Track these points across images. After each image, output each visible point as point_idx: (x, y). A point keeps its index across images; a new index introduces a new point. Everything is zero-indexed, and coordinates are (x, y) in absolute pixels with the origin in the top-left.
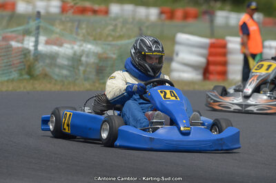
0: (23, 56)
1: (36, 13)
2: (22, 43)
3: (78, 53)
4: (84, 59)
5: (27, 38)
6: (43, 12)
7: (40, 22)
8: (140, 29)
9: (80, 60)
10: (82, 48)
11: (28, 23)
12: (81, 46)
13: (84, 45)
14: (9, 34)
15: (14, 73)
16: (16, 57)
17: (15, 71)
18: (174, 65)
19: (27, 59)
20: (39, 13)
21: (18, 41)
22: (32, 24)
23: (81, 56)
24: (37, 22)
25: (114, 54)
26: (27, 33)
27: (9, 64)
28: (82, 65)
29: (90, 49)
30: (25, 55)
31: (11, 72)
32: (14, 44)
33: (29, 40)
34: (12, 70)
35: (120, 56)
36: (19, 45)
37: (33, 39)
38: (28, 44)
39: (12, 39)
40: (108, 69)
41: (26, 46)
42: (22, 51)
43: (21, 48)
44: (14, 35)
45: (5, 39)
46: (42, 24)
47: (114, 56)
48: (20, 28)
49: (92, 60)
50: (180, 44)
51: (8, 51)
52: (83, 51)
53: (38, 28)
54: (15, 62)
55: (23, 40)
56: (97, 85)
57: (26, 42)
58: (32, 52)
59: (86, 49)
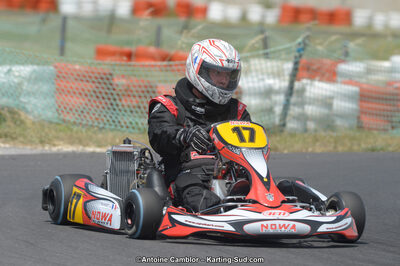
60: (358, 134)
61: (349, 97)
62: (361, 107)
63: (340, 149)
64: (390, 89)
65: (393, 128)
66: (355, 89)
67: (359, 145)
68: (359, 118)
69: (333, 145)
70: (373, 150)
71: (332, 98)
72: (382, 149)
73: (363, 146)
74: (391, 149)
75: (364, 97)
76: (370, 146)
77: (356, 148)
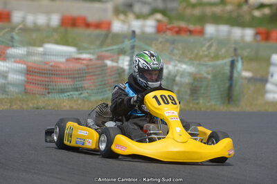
0: (117, 75)
1: (131, 32)
2: (117, 62)
3: (172, 73)
4: (178, 79)
5: (121, 57)
6: (138, 31)
7: (135, 41)
8: (235, 50)
9: (174, 80)
10: (177, 68)
11: (123, 42)
12: (176, 66)
13: (179, 65)
14: (104, 54)
15: (108, 92)
16: (110, 76)
17: (109, 90)
18: (269, 86)
19: (122, 78)
20: (134, 32)
21: (112, 61)
22: (127, 44)
23: (176, 76)
24: (131, 41)
25: (208, 74)
26: (122, 52)
27: (103, 83)
28: (177, 85)
29: (185, 69)
30: (119, 74)
31: (106, 91)
32: (109, 63)
33: (123, 60)
34: (107, 89)
35: (215, 77)
36: (115, 64)
37: (128, 58)
38: (123, 63)
39: (107, 58)
40: (203, 89)
41: (121, 65)
42: (117, 70)
43: (116, 67)
44: (108, 54)
45: (100, 58)
46: (138, 43)
47: (209, 77)
48: (115, 47)
49: (187, 80)
50: (274, 65)
51: (103, 70)
52: (178, 71)
53: (133, 47)
54: (110, 81)
55: (118, 59)
56: (191, 105)
57: (120, 62)
58: (127, 72)
59: (181, 69)
60: (24, 97)
61: (19, 72)
62: (28, 78)
63: (15, 107)
64: (47, 67)
65: (49, 93)
66: (23, 66)
67: (27, 105)
68: (25, 86)
69: (9, 105)
70: (38, 108)
71: (7, 72)
72: (44, 108)
73: (31, 105)
74: (50, 108)
75: (29, 72)
76: (35, 106)
77: (25, 107)
